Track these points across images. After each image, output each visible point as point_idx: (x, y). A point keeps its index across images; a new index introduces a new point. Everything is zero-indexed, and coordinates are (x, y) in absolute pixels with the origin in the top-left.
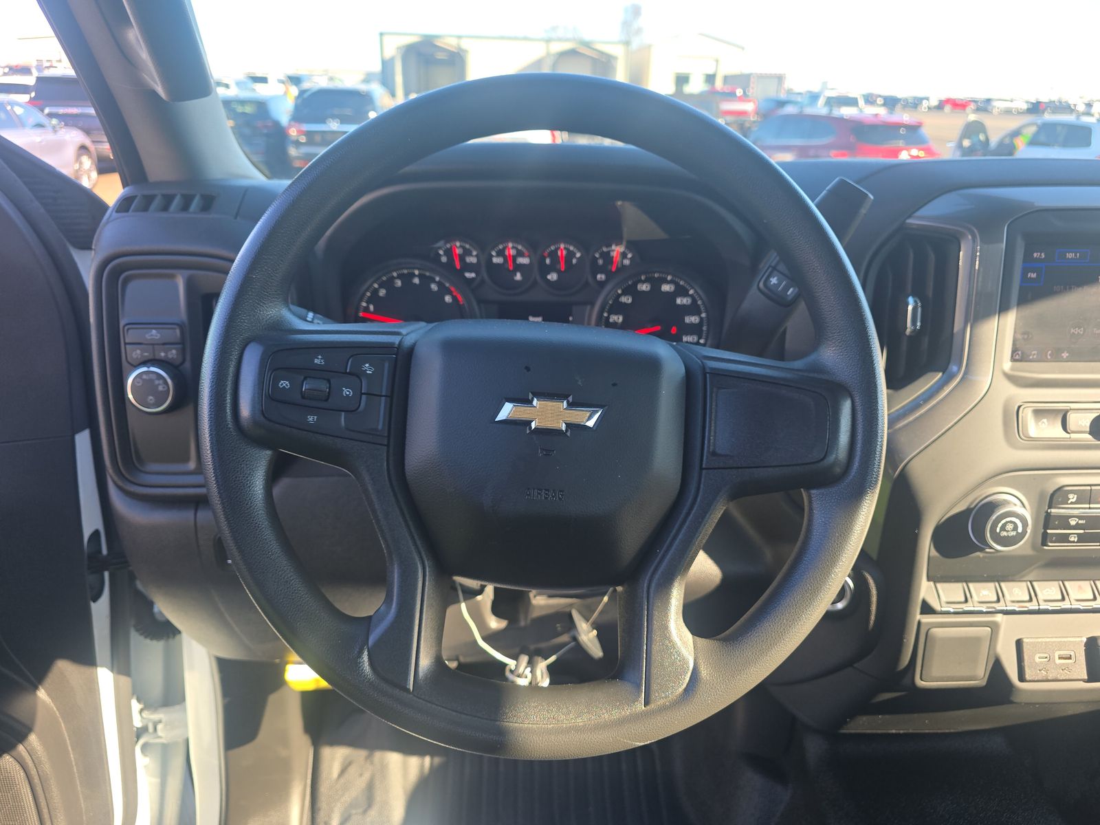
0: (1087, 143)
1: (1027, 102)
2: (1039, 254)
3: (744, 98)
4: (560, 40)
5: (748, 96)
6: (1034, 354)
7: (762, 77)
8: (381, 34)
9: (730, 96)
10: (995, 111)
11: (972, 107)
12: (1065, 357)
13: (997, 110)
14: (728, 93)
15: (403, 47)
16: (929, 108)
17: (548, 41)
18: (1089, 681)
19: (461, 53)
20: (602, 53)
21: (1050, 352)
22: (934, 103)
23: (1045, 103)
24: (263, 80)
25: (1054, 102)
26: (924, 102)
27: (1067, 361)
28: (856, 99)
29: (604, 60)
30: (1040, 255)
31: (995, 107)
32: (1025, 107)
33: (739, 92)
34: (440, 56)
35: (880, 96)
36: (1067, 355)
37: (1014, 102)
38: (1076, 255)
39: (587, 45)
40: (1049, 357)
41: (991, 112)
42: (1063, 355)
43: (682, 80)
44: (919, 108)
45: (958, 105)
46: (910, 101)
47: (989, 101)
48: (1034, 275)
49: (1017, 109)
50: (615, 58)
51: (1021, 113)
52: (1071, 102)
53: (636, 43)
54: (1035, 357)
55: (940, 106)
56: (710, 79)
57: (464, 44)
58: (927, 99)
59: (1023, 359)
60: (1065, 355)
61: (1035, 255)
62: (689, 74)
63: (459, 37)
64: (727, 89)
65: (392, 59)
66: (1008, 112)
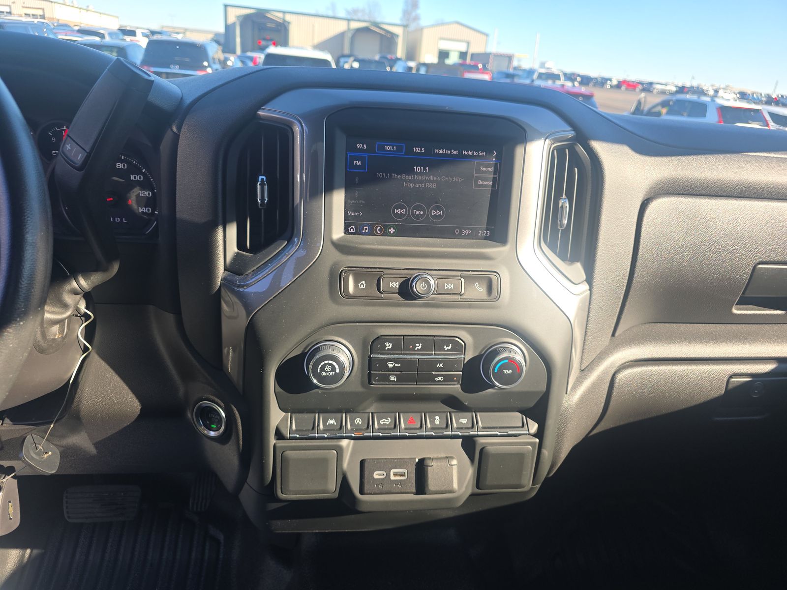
0: (704, 115)
1: (676, 86)
2: (361, 145)
3: (485, 70)
4: (359, 20)
5: (487, 69)
6: (366, 229)
7: (498, 56)
8: (226, 6)
9: (474, 68)
10: (655, 91)
11: (640, 87)
12: (392, 233)
13: (656, 90)
14: (473, 65)
15: (242, 16)
16: (612, 87)
17: (349, 20)
18: (417, 493)
19: (286, 24)
20: (387, 32)
21: (379, 228)
22: (615, 82)
23: (688, 87)
24: (132, 33)
25: (693, 87)
26: (609, 81)
27: (394, 235)
28: (559, 75)
29: (388, 36)
30: (363, 146)
31: (655, 88)
32: (674, 89)
33: (480, 66)
34: (269, 25)
35: (579, 75)
36: (394, 230)
37: (668, 86)
38: (393, 148)
39: (376, 25)
40: (379, 232)
41: (652, 92)
42: (390, 230)
43: (443, 55)
44: (605, 86)
45: (631, 86)
46: (599, 80)
47: (651, 84)
48: (359, 163)
49: (669, 90)
50: (398, 36)
51: (671, 93)
52: (705, 88)
53: (412, 27)
54: (367, 231)
55: (619, 85)
56: (463, 55)
57: (288, 18)
58: (611, 80)
59: (358, 232)
60: (392, 231)
61: (358, 146)
62: (449, 51)
63: (284, 12)
64: (472, 63)
65: (234, 24)
66: (663, 92)
